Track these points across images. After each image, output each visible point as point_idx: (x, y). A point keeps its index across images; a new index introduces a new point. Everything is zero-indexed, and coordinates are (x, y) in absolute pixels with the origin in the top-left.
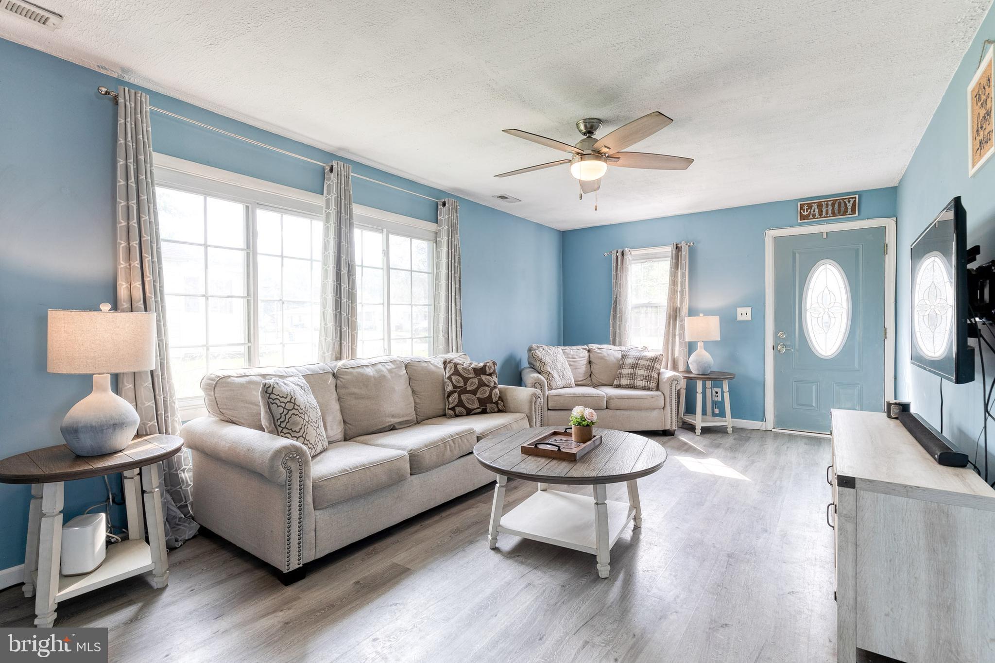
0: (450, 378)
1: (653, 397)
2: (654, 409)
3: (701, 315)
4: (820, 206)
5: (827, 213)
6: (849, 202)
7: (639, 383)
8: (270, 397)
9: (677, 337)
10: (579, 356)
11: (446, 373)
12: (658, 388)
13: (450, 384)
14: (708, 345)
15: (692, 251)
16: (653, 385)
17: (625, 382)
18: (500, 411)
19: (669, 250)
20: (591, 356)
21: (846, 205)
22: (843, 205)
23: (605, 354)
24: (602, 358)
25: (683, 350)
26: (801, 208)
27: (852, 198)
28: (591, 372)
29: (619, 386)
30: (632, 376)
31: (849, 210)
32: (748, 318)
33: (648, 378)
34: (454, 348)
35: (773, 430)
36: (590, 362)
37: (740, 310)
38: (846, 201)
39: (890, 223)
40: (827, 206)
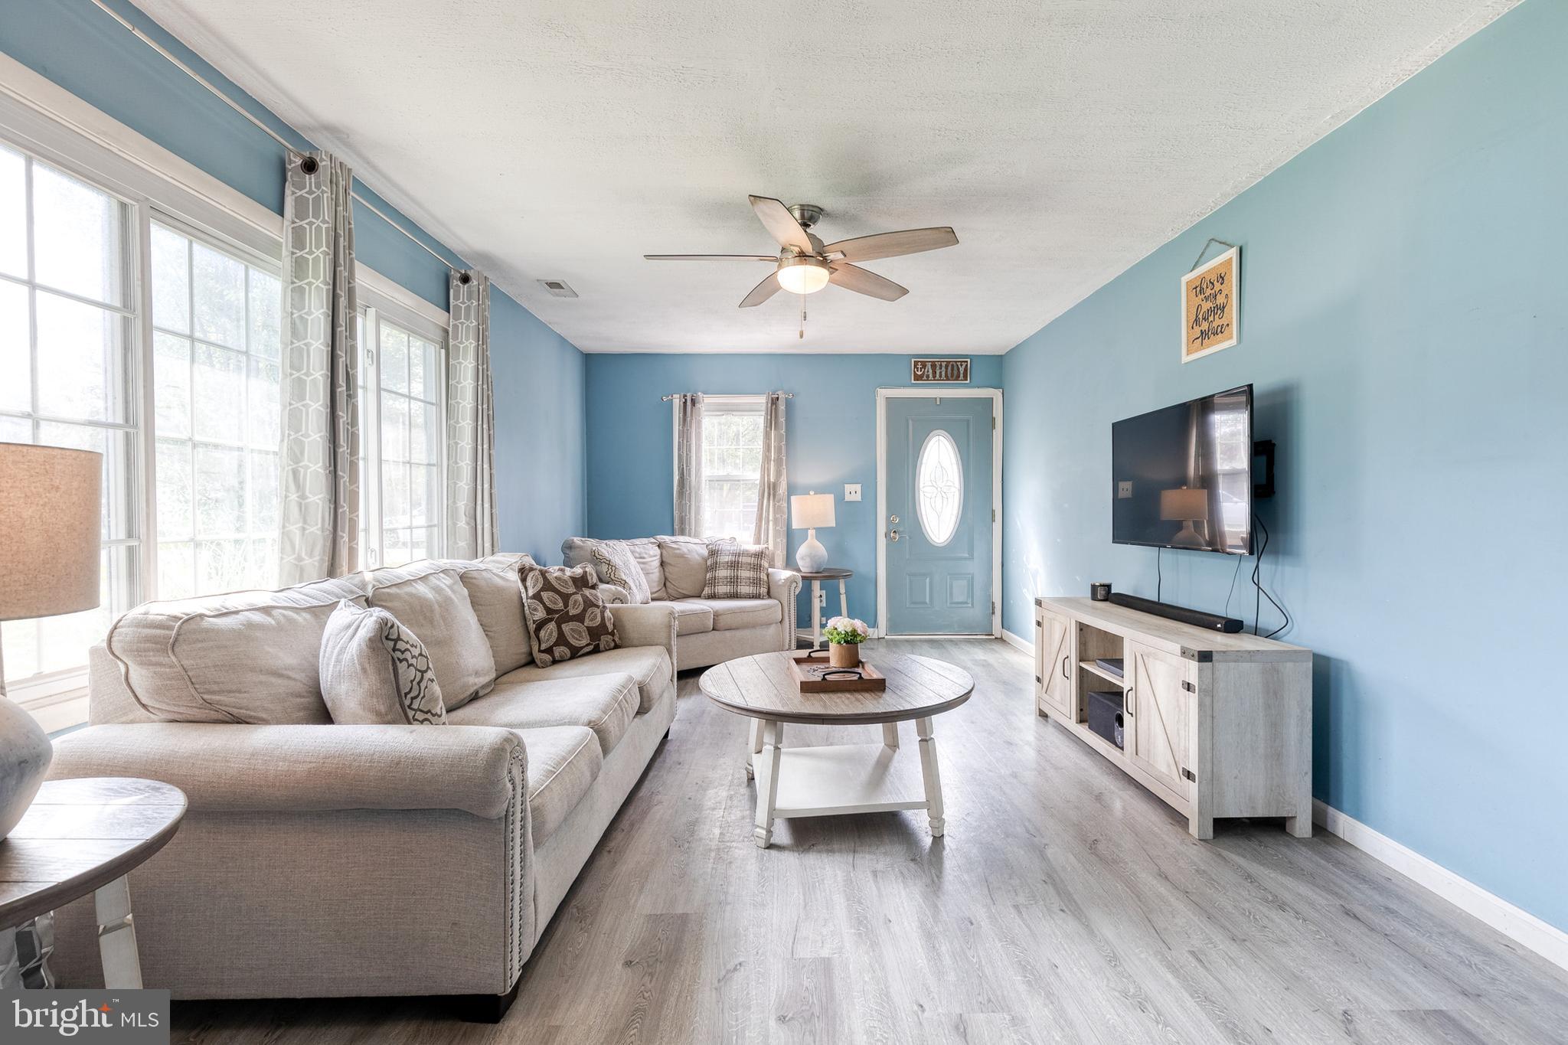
0: (537, 597)
1: (770, 607)
2: (770, 624)
3: (812, 493)
4: (934, 366)
5: (940, 376)
6: (961, 365)
7: (744, 589)
8: (397, 647)
9: (771, 523)
10: (649, 554)
11: (526, 588)
12: (769, 595)
13: (540, 608)
14: (821, 532)
15: (789, 404)
16: (764, 590)
17: (722, 589)
18: (617, 647)
19: (762, 400)
20: (664, 555)
21: (958, 369)
22: (955, 368)
23: (685, 550)
24: (682, 556)
25: (782, 541)
26: (915, 366)
27: (965, 362)
28: (666, 579)
29: (713, 597)
30: (734, 581)
31: (962, 375)
32: (858, 497)
33: (756, 582)
34: (488, 545)
35: (886, 637)
36: (662, 564)
37: (848, 488)
38: (959, 364)
39: (996, 394)
40: (941, 368)
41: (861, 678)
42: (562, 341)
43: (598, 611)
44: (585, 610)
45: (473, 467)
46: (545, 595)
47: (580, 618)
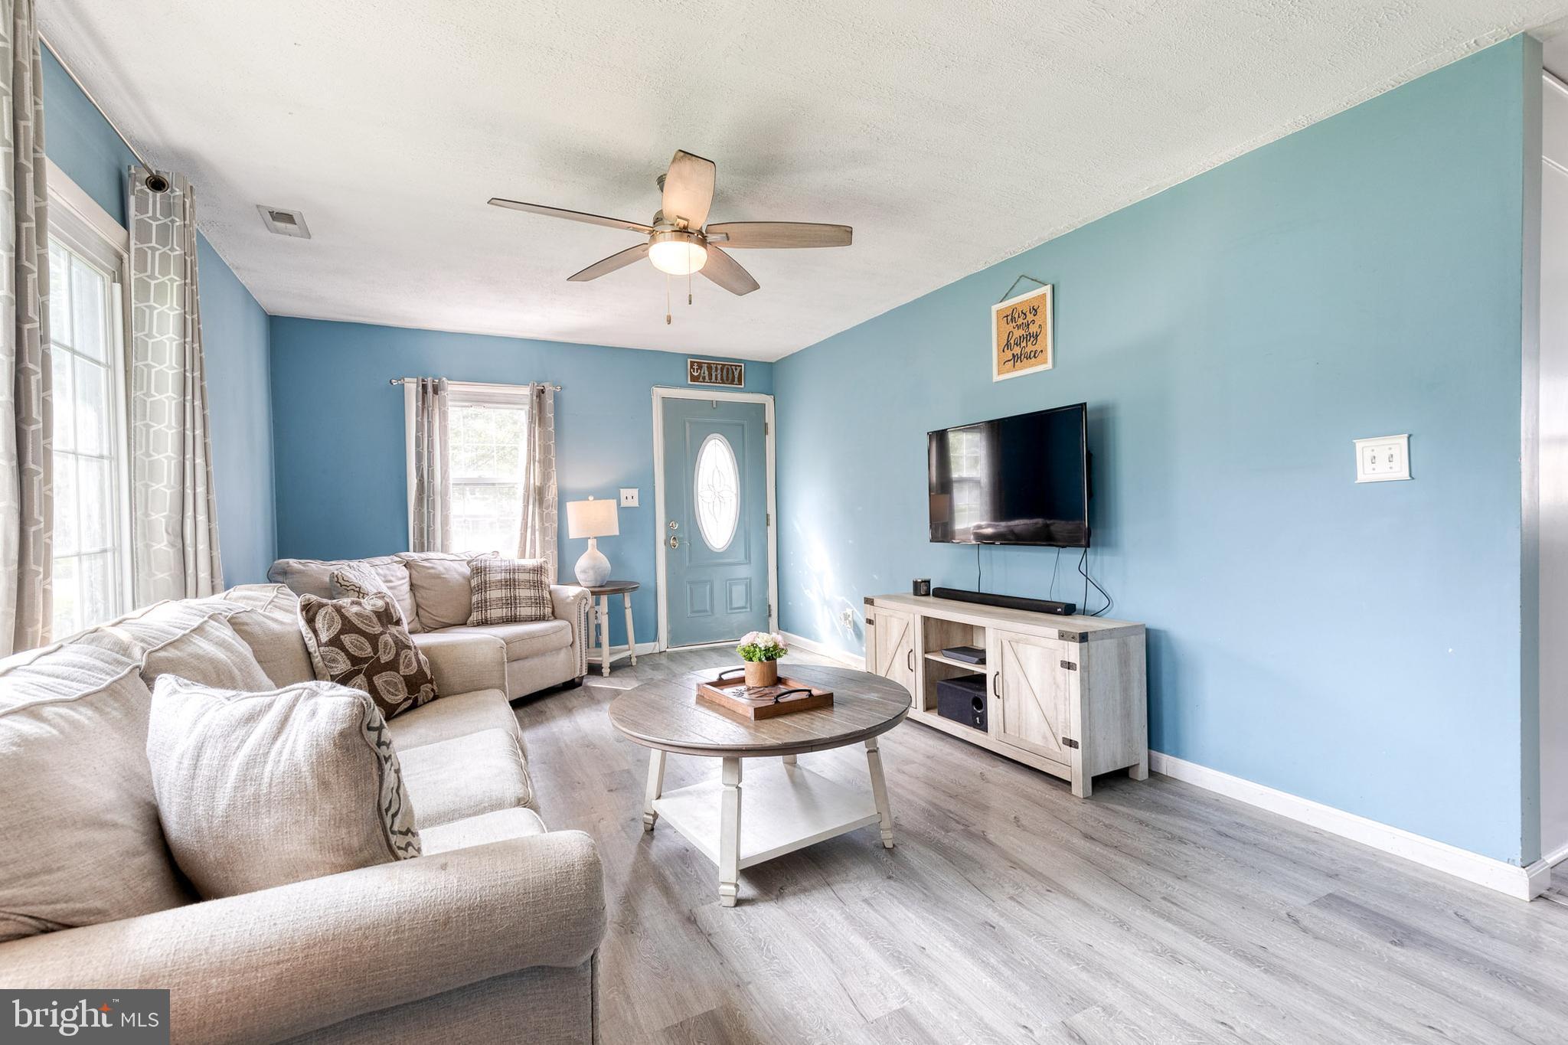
0: (335, 642)
1: (561, 629)
2: (561, 649)
3: (591, 498)
4: (709, 368)
5: (716, 379)
6: (736, 369)
7: (525, 611)
9: (537, 533)
10: (396, 576)
11: (315, 632)
12: (554, 616)
13: (341, 657)
14: (603, 542)
15: (557, 397)
16: (548, 611)
17: (496, 613)
19: (525, 391)
20: (413, 576)
21: (733, 373)
22: (730, 372)
23: (441, 568)
24: (438, 577)
25: (552, 552)
26: (691, 367)
27: (739, 366)
28: (418, 606)
29: (484, 623)
30: (511, 602)
31: (736, 380)
32: (635, 503)
33: (539, 602)
35: (667, 650)
36: (413, 587)
37: (624, 492)
38: (733, 367)
39: (768, 400)
40: (716, 371)
41: (811, 695)
42: (247, 294)
43: (412, 653)
44: (398, 654)
45: (180, 461)
46: (346, 639)
47: (393, 666)
